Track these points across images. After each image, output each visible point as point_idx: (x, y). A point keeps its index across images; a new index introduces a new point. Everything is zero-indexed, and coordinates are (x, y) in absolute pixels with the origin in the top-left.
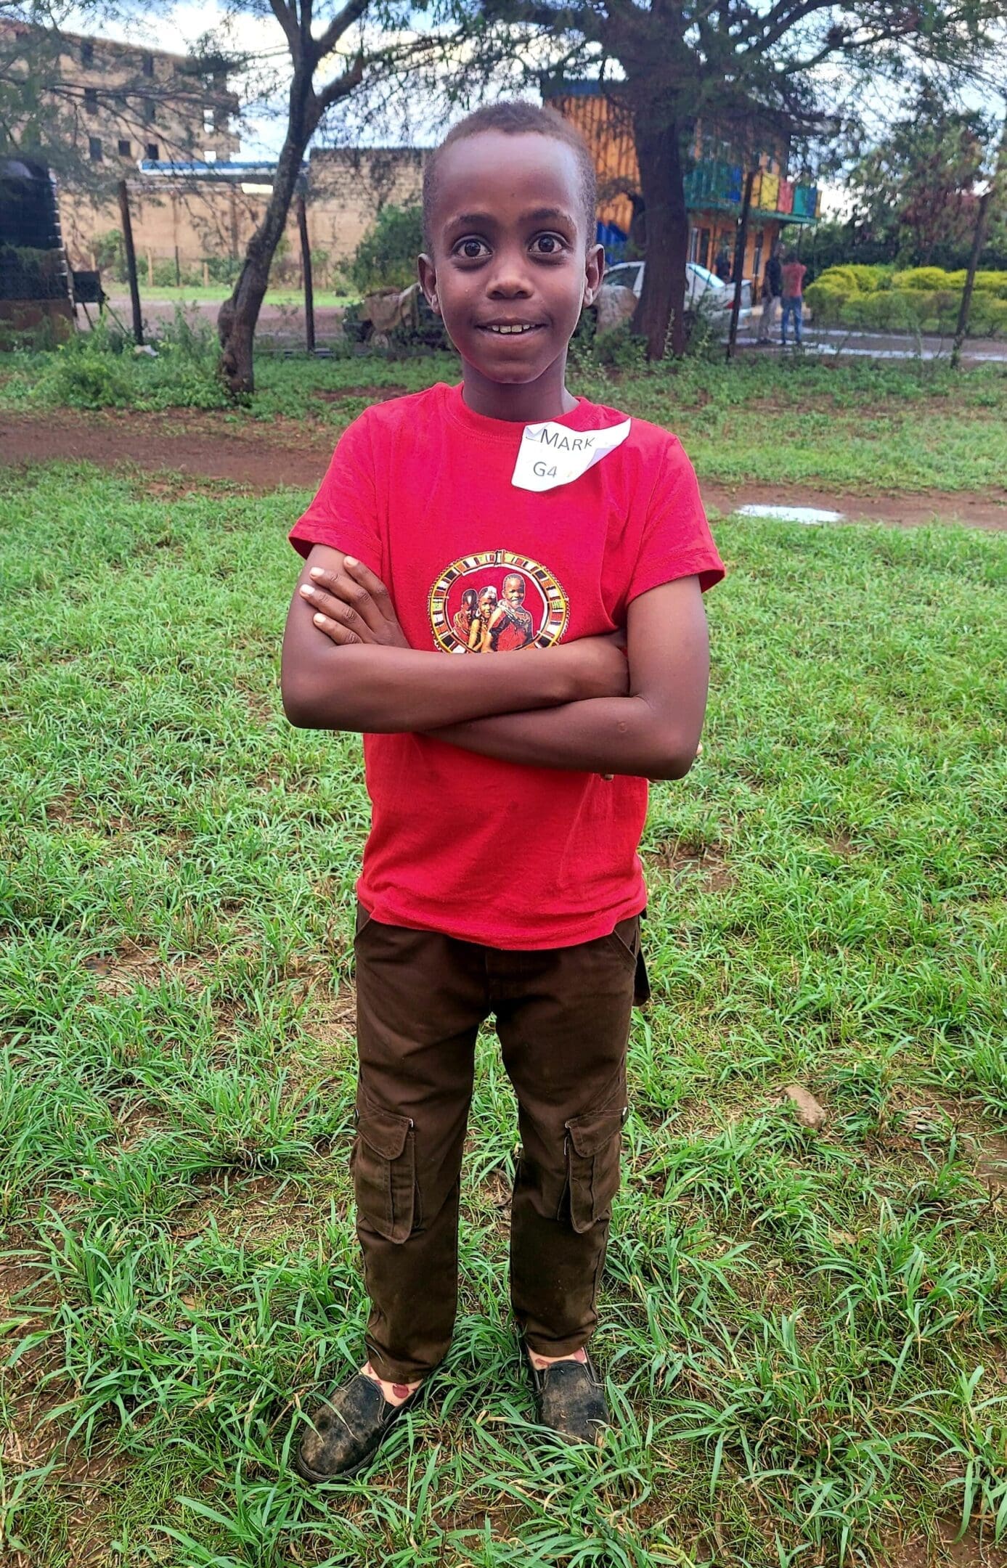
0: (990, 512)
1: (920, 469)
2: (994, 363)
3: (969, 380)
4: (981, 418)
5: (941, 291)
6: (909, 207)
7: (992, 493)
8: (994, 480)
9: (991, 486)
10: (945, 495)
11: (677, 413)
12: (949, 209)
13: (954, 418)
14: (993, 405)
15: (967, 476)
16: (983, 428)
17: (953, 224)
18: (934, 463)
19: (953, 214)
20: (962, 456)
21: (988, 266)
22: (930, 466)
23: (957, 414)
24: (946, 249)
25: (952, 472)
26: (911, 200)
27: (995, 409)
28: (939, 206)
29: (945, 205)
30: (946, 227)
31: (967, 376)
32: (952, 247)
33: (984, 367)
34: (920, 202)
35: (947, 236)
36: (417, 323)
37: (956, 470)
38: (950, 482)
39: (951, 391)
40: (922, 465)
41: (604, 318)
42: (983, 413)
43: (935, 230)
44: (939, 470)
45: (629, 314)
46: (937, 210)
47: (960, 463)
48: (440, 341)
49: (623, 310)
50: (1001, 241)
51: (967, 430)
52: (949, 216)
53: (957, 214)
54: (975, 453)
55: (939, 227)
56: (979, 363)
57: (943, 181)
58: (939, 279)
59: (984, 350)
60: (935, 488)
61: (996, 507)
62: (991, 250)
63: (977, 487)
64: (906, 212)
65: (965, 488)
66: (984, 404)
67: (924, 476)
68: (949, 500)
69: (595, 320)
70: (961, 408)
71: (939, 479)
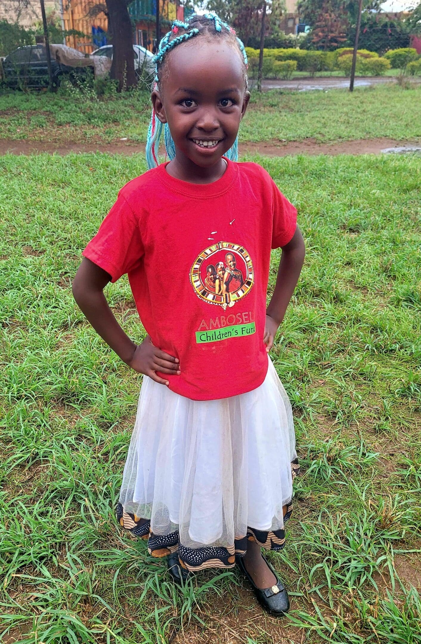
0: (273, 150)
1: (243, 133)
2: (276, 89)
3: (265, 96)
4: (270, 111)
5: (252, 57)
6: (236, 19)
7: (274, 142)
8: (275, 136)
9: (274, 139)
10: (254, 144)
11: (134, 114)
12: (253, 19)
13: (259, 112)
14: (275, 106)
15: (263, 135)
16: (271, 115)
17: (256, 27)
18: (249, 130)
19: (255, 22)
20: (261, 127)
21: (272, 46)
22: (247, 132)
23: (260, 110)
24: (254, 39)
25: (257, 134)
26: (237, 15)
27: (276, 107)
28: (248, 18)
29: (251, 18)
30: (253, 28)
31: (264, 94)
32: (257, 38)
33: (272, 90)
34: (240, 16)
35: (254, 33)
36: (4, 78)
37: (258, 133)
38: (256, 138)
39: (257, 101)
40: (244, 131)
41: (97, 72)
42: (271, 109)
43: (248, 30)
44: (251, 133)
45: (109, 70)
46: (248, 20)
47: (260, 130)
48: (16, 86)
49: (107, 68)
50: (278, 35)
51: (264, 116)
52: (253, 23)
53: (257, 22)
54: (267, 125)
55: (250, 29)
56: (270, 89)
57: (249, 6)
58: (252, 53)
59: (272, 84)
60: (249, 141)
61: (275, 148)
62: (273, 40)
63: (268, 140)
64: (234, 21)
65: (263, 140)
66: (272, 106)
67: (245, 136)
68: (256, 146)
69: (93, 72)
70: (262, 107)
71: (251, 137)
